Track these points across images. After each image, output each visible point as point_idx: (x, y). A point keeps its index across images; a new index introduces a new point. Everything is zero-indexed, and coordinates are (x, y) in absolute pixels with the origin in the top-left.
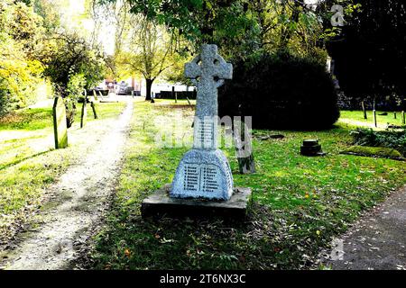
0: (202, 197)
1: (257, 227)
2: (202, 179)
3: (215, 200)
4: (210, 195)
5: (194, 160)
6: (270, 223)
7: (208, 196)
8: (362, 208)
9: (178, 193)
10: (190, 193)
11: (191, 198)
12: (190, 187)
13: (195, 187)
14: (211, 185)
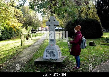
0: (51, 59)
1: (66, 67)
2: (51, 54)
3: (55, 60)
4: (53, 58)
5: (49, 48)
6: (71, 66)
7: (53, 59)
8: (102, 61)
9: (45, 58)
10: (48, 58)
11: (48, 59)
12: (48, 56)
13: (49, 56)
14: (54, 56)
